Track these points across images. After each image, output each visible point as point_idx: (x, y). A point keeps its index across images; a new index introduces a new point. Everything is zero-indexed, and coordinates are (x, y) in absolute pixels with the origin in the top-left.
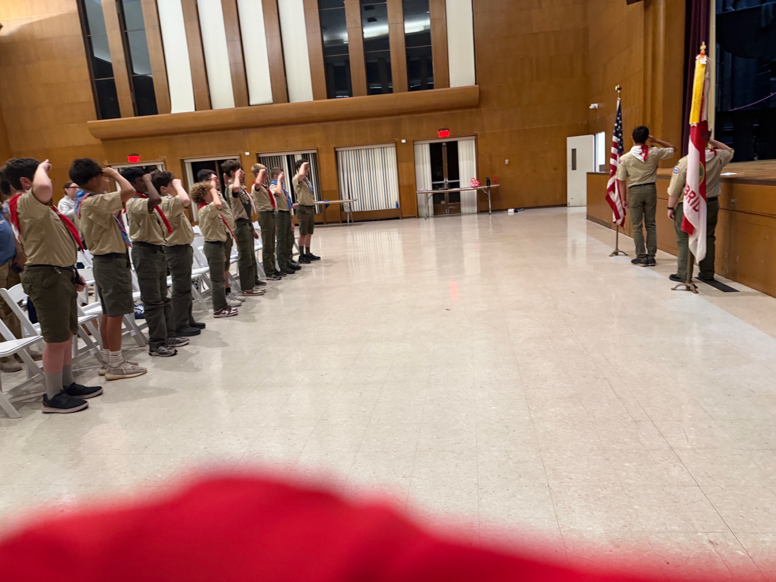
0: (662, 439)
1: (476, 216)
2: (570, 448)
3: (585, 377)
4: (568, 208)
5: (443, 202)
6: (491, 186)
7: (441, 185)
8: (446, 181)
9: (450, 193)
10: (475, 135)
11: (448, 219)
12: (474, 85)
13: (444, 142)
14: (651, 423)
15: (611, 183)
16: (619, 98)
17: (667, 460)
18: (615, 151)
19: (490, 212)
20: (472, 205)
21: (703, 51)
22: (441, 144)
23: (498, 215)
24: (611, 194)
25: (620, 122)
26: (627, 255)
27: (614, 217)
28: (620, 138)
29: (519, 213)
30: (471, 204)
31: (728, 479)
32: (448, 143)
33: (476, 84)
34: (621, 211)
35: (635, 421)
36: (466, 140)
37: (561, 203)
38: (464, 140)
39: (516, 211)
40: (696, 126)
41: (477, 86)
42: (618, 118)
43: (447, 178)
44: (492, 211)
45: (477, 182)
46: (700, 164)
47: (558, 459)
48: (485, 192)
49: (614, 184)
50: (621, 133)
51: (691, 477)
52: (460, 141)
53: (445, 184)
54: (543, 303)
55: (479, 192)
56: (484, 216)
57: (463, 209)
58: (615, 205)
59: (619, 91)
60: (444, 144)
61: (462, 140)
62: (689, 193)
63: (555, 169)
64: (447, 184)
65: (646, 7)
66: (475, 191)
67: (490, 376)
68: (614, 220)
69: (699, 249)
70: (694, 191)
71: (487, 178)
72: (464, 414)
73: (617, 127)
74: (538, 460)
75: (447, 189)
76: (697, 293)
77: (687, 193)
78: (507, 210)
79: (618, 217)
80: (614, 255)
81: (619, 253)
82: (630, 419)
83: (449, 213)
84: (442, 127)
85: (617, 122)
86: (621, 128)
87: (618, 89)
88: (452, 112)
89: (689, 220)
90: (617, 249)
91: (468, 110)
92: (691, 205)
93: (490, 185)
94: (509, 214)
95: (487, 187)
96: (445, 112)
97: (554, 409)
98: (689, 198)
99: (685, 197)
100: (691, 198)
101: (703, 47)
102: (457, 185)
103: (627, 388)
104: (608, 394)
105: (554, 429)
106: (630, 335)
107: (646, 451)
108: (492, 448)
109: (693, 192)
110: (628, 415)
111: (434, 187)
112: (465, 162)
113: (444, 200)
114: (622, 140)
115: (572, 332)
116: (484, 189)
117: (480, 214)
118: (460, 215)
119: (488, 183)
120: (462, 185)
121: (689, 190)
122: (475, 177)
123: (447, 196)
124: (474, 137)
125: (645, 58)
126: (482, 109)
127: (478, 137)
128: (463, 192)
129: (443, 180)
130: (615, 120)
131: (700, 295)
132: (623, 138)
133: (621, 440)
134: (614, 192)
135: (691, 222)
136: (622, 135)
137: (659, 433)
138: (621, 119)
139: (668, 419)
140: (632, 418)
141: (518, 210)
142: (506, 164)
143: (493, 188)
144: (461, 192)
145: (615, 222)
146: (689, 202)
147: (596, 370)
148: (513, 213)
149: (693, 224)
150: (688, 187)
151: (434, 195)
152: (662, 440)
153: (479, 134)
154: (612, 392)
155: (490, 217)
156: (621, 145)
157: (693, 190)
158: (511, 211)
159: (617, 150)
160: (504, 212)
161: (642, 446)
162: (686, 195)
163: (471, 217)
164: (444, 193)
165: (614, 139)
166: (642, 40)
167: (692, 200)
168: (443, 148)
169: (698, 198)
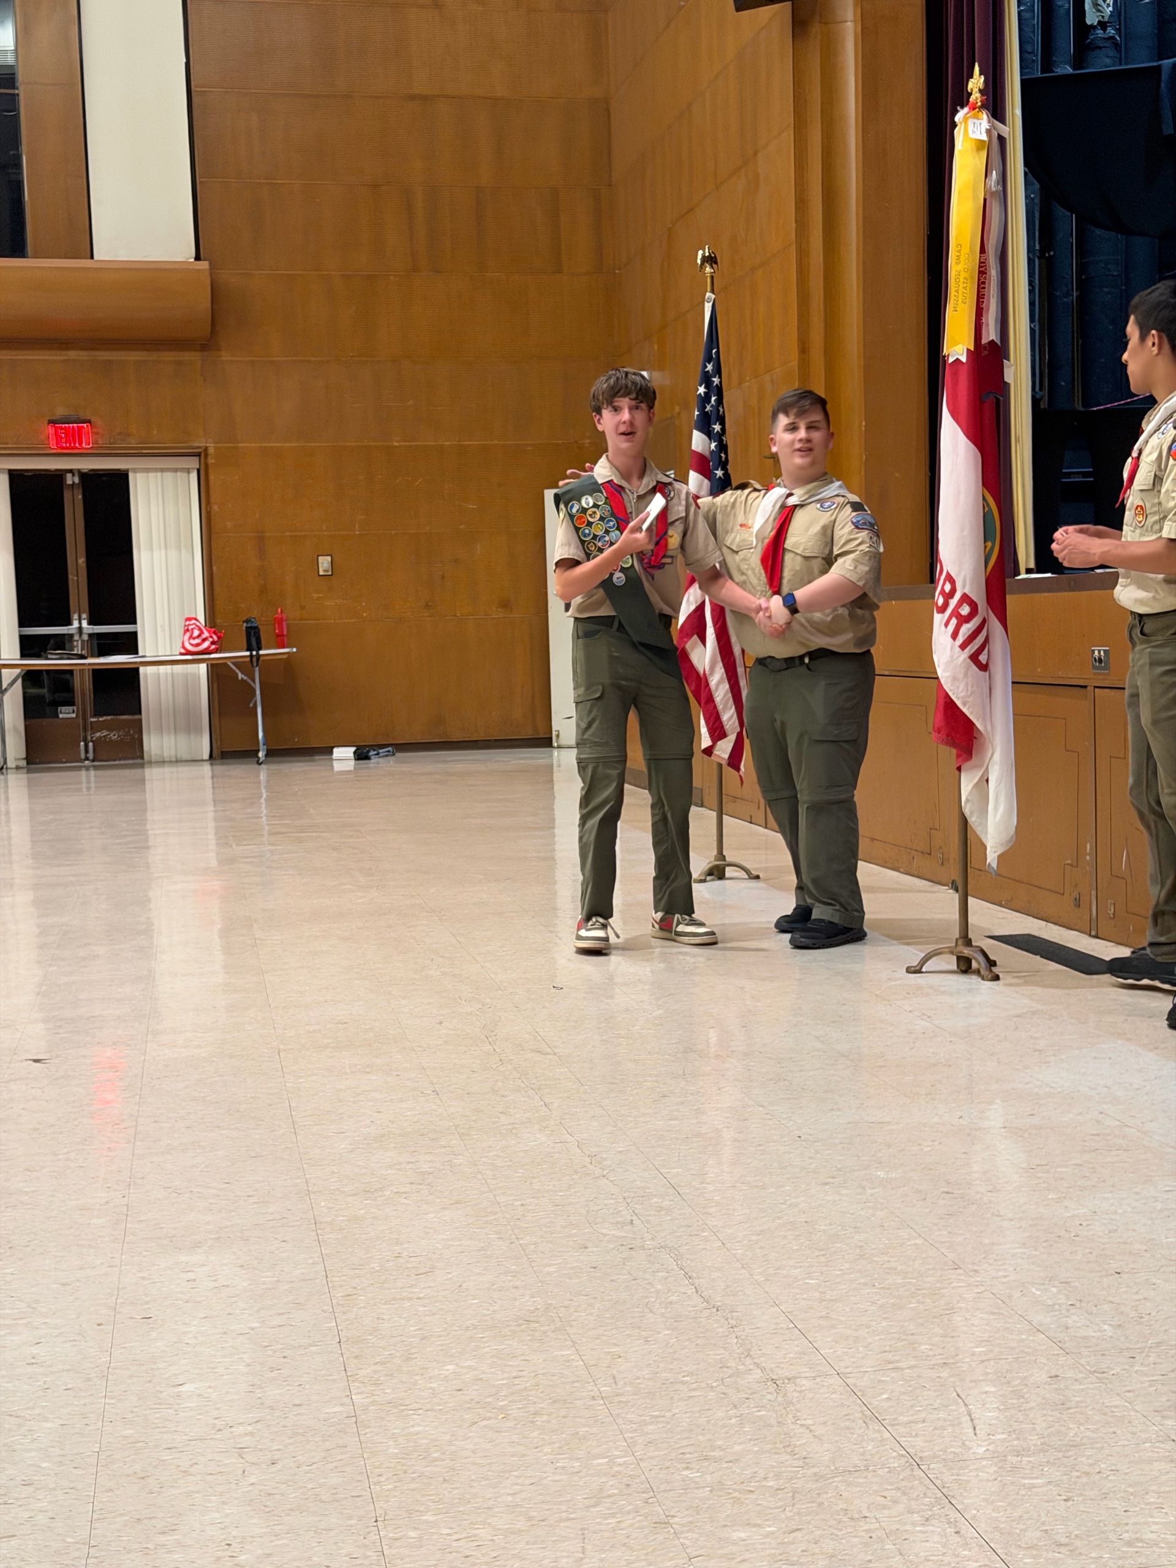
0: (879, 1431)
1: (207, 769)
2: (510, 1498)
3: (586, 1248)
4: (556, 753)
5: (66, 713)
6: (261, 652)
7: (61, 643)
8: (80, 625)
9: (99, 675)
10: (198, 455)
11: (87, 777)
12: (193, 260)
13: (71, 471)
14: (835, 1381)
15: (693, 607)
16: (708, 294)
17: (895, 1502)
18: (700, 486)
19: (261, 754)
20: (190, 728)
21: (976, 97)
22: (58, 476)
23: (297, 770)
24: (693, 647)
25: (716, 380)
26: (757, 877)
27: (704, 730)
28: (720, 438)
29: (378, 764)
30: (186, 725)
31: (1129, 1544)
32: (89, 479)
33: (198, 258)
34: (725, 708)
35: (774, 1381)
36: (162, 470)
37: (528, 733)
38: (156, 470)
39: (361, 755)
40: (964, 359)
41: (204, 265)
42: (710, 367)
43: (84, 616)
44: (270, 754)
45: (206, 634)
46: (984, 498)
47: (455, 1544)
48: (240, 676)
49: (701, 608)
50: (722, 420)
51: (990, 1553)
52: (135, 471)
53: (76, 637)
54: (441, 1023)
55: (218, 674)
56: (238, 771)
57: (153, 743)
58: (707, 685)
59: (708, 269)
60: (69, 479)
61: (147, 470)
62: (953, 602)
63: (505, 605)
64: (85, 637)
65: (800, 25)
66: (203, 668)
67: (191, 1276)
68: (706, 741)
69: (996, 809)
70: (970, 595)
71: (247, 621)
72: (49, 1425)
73: (706, 399)
74: (367, 1557)
75: (82, 657)
76: (996, 978)
77: (946, 605)
78: (329, 751)
79: (718, 732)
80: (709, 878)
81: (729, 872)
82: (757, 1374)
83: (91, 755)
84: (61, 412)
85: (706, 379)
86: (720, 401)
87: (705, 260)
88: (103, 355)
89: (959, 703)
90: (721, 855)
91: (168, 356)
92: (963, 647)
93: (260, 649)
94: (337, 766)
95: (248, 653)
96: (72, 354)
97: (451, 1367)
98: (954, 621)
99: (938, 619)
100: (963, 620)
101: (976, 83)
102: (129, 643)
103: (743, 1271)
104: (674, 1298)
105: (447, 1437)
106: (763, 1106)
107: (817, 1477)
108: (162, 1539)
109: (965, 598)
110: (748, 1361)
111: (29, 646)
112: (159, 555)
113: (71, 703)
114: (723, 447)
115: (544, 1109)
116: (233, 663)
117: (222, 764)
118: (142, 766)
119: (253, 638)
120: (148, 647)
121: (953, 591)
122: (201, 618)
123: (83, 685)
124: (193, 463)
125: (801, 204)
126: (225, 356)
127: (211, 461)
128: (150, 669)
129: (69, 623)
130: (698, 375)
131: (1006, 985)
132: (728, 439)
133: (720, 1448)
134: (703, 640)
135: (965, 710)
136: (723, 430)
137: (868, 1413)
138: (718, 371)
139: (899, 1364)
140: (763, 1369)
141: (372, 753)
142: (321, 573)
143: (273, 661)
144: (142, 670)
145: (708, 751)
146: (955, 635)
147: (632, 1221)
148: (351, 765)
149: (971, 717)
150: (950, 578)
151: (31, 678)
152: (877, 1435)
153: (211, 451)
154: (691, 1291)
155: (263, 773)
156: (724, 465)
157: (967, 591)
158: (344, 755)
159: (706, 481)
160: (317, 758)
161: (800, 1463)
162: (942, 610)
163: (184, 771)
164: (71, 672)
165: (699, 442)
166: (789, 136)
167: (966, 629)
168: (67, 495)
169: (984, 622)
